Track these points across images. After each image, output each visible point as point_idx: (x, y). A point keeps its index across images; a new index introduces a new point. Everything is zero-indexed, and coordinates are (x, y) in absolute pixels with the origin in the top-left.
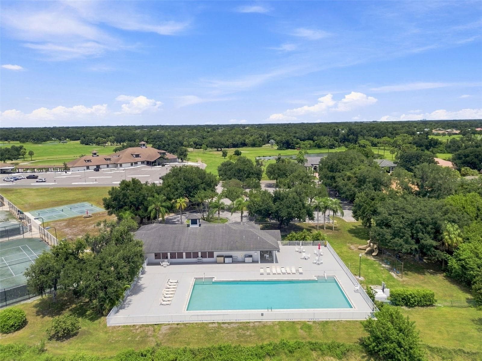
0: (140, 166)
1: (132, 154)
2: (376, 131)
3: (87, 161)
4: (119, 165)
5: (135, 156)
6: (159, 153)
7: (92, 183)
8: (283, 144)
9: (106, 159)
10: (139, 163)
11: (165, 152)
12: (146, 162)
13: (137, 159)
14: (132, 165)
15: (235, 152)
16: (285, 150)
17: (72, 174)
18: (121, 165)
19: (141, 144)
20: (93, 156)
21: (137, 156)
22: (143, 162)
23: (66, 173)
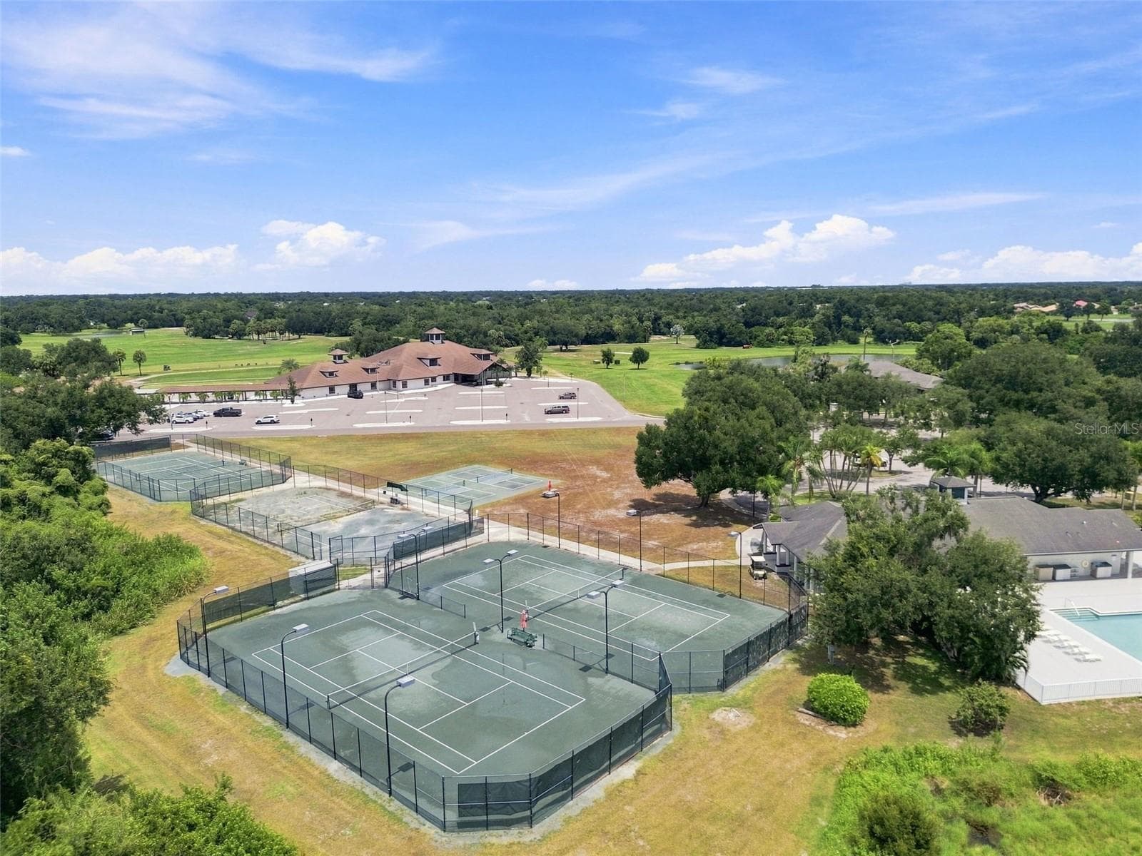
0: (442, 386)
1: (420, 359)
2: (898, 306)
3: (328, 375)
4: (399, 385)
5: (428, 362)
6: (473, 355)
7: (402, 424)
8: (711, 334)
9: (367, 370)
10: (440, 379)
11: (488, 352)
12: (452, 377)
13: (435, 370)
14: (426, 382)
15: (635, 353)
16: (715, 348)
17: (308, 406)
18: (405, 385)
19: (432, 335)
20: (335, 363)
21: (433, 362)
22: (446, 378)
23: (293, 402)
